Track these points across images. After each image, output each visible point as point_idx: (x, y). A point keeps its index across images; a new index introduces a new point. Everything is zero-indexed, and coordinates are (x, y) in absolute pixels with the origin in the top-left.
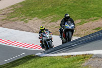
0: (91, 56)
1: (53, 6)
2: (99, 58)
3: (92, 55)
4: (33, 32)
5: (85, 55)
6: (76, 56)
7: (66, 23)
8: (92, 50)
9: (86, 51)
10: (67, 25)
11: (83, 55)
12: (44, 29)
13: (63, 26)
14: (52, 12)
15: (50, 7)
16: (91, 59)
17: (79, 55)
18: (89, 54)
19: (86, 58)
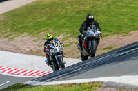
0: (100, 85)
1: (49, 18)
2: (111, 87)
3: (102, 83)
4: (21, 52)
5: (92, 83)
6: (80, 84)
7: (89, 28)
8: (102, 77)
9: (94, 77)
10: (90, 32)
11: (89, 83)
12: (53, 38)
13: (84, 32)
14: (47, 25)
15: (44, 18)
16: (101, 88)
17: (84, 84)
18: (97, 82)
19: (94, 88)
